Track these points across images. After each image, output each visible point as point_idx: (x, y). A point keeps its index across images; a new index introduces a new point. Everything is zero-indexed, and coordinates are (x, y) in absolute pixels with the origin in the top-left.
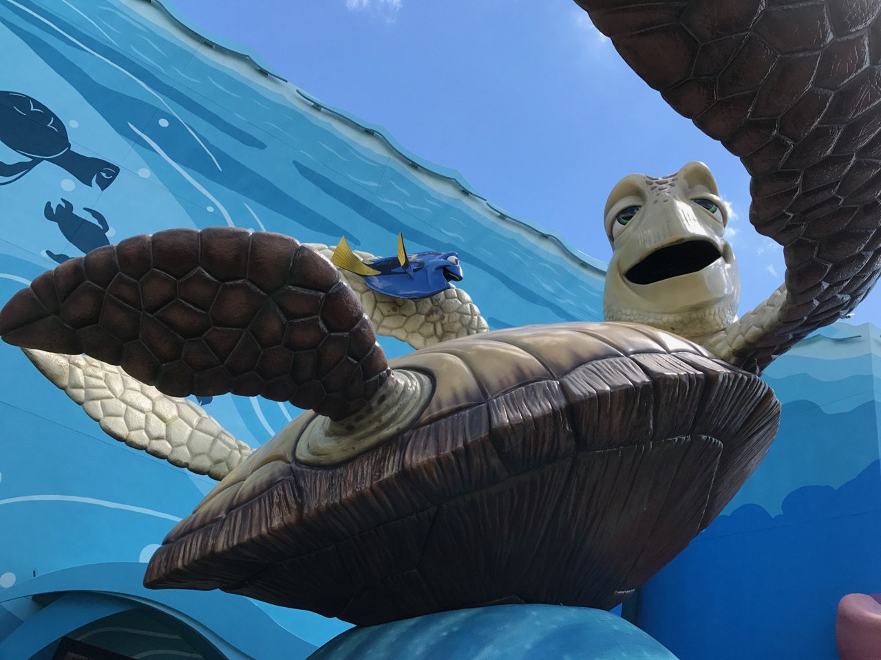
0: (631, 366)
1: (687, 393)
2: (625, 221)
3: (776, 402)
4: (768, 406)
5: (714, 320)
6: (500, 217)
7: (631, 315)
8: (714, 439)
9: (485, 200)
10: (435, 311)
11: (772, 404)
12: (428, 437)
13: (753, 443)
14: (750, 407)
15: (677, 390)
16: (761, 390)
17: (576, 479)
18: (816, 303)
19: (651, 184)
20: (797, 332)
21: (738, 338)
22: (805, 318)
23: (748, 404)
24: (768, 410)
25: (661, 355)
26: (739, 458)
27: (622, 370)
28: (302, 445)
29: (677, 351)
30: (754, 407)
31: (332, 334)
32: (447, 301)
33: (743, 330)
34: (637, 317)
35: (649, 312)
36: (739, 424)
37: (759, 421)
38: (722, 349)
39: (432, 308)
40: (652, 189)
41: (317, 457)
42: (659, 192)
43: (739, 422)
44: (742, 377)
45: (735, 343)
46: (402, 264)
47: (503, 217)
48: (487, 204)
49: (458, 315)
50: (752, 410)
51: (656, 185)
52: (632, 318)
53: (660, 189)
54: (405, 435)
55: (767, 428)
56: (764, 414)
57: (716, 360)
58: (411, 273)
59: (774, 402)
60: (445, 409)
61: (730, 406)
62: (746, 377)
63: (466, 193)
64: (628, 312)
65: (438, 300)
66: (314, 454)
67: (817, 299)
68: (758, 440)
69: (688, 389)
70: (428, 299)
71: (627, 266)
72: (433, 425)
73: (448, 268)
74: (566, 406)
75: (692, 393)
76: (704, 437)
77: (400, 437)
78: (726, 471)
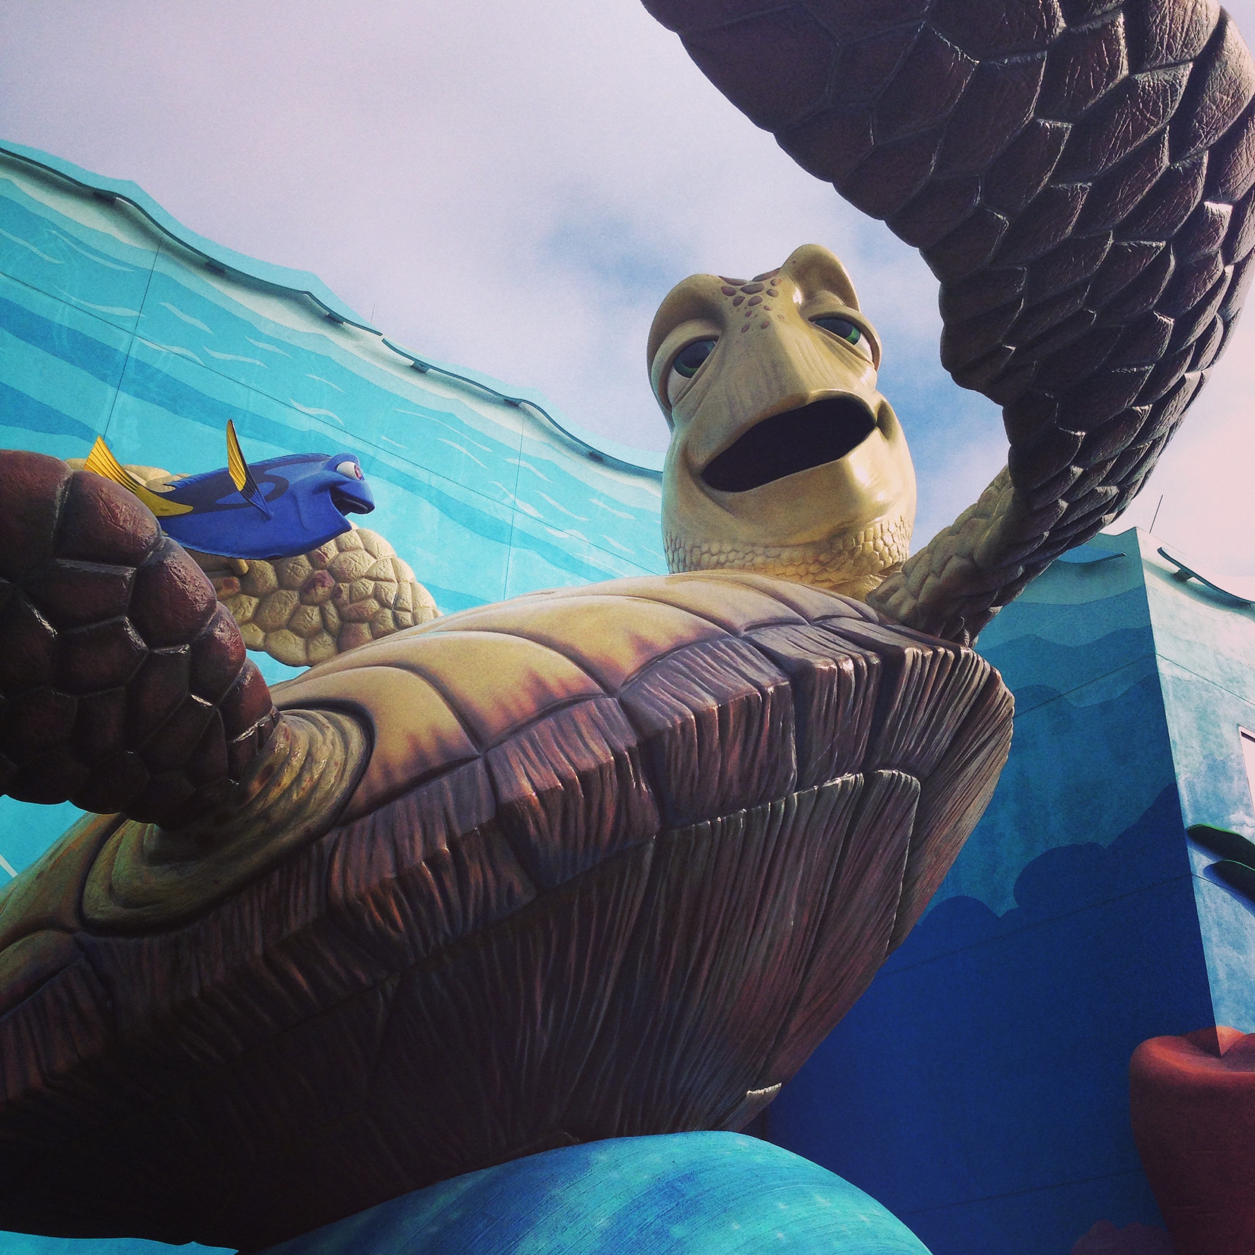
0: (747, 653)
1: (852, 695)
2: (690, 370)
3: (1005, 693)
4: (993, 703)
5: (875, 549)
6: (413, 367)
7: (720, 552)
8: (903, 775)
9: (380, 334)
10: (320, 581)
11: (999, 699)
12: (373, 838)
13: (970, 775)
14: (962, 707)
15: (835, 689)
16: (978, 674)
17: (665, 883)
18: (1064, 504)
19: (732, 293)
20: (1031, 561)
21: (927, 581)
22: (1046, 534)
23: (959, 702)
24: (993, 710)
25: (800, 628)
26: (949, 805)
27: (734, 665)
28: (95, 889)
29: (825, 618)
30: (968, 708)
31: (156, 651)
32: (342, 556)
33: (936, 566)
34: (732, 556)
35: (754, 545)
36: (945, 742)
37: (978, 733)
38: (900, 604)
39: (311, 574)
40: (737, 302)
41: (135, 911)
42: (749, 309)
43: (945, 739)
44: (946, 653)
45: (923, 591)
46: (240, 487)
47: (419, 368)
48: (384, 341)
49: (371, 585)
50: (965, 713)
51: (742, 294)
52: (723, 558)
53: (751, 304)
54: (325, 839)
55: (992, 743)
56: (988, 717)
57: (894, 627)
58: (260, 504)
59: (1001, 694)
60: (400, 777)
61: (928, 711)
62: (951, 653)
63: (333, 320)
64: (715, 548)
65: (321, 558)
66: (127, 904)
67: (1063, 498)
68: (979, 769)
69: (853, 686)
70: (303, 558)
71: (701, 459)
72: (380, 812)
73: (343, 488)
74: (638, 745)
75: (861, 694)
76: (886, 773)
77: (314, 847)
78: (928, 834)
